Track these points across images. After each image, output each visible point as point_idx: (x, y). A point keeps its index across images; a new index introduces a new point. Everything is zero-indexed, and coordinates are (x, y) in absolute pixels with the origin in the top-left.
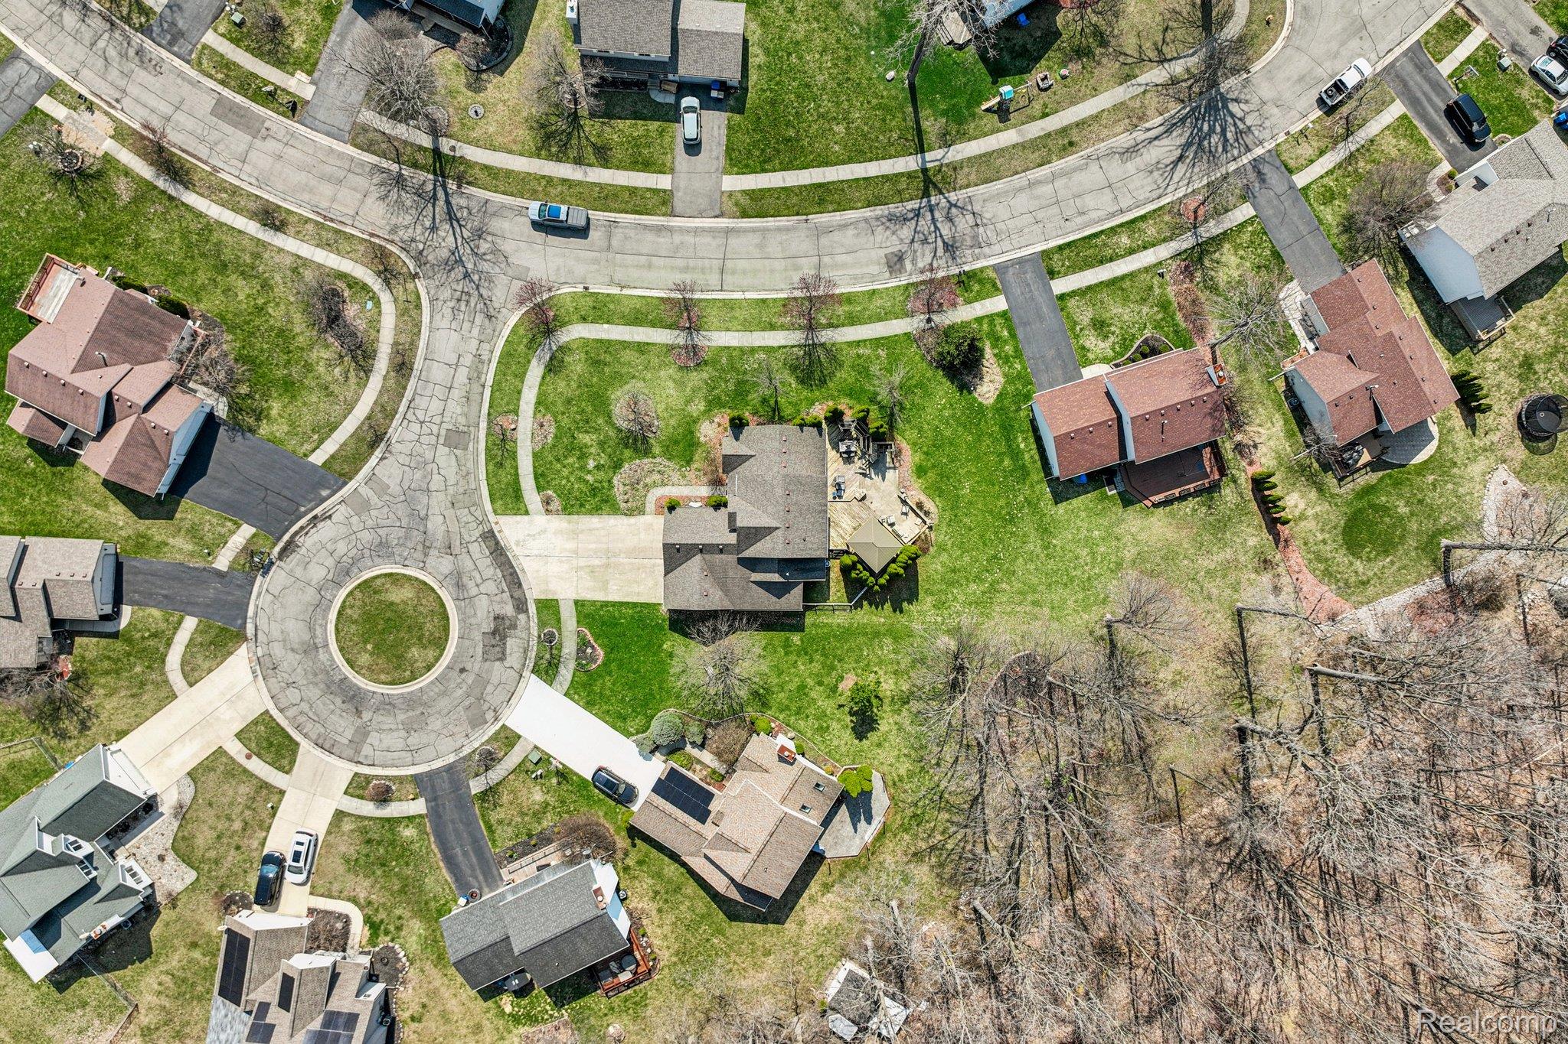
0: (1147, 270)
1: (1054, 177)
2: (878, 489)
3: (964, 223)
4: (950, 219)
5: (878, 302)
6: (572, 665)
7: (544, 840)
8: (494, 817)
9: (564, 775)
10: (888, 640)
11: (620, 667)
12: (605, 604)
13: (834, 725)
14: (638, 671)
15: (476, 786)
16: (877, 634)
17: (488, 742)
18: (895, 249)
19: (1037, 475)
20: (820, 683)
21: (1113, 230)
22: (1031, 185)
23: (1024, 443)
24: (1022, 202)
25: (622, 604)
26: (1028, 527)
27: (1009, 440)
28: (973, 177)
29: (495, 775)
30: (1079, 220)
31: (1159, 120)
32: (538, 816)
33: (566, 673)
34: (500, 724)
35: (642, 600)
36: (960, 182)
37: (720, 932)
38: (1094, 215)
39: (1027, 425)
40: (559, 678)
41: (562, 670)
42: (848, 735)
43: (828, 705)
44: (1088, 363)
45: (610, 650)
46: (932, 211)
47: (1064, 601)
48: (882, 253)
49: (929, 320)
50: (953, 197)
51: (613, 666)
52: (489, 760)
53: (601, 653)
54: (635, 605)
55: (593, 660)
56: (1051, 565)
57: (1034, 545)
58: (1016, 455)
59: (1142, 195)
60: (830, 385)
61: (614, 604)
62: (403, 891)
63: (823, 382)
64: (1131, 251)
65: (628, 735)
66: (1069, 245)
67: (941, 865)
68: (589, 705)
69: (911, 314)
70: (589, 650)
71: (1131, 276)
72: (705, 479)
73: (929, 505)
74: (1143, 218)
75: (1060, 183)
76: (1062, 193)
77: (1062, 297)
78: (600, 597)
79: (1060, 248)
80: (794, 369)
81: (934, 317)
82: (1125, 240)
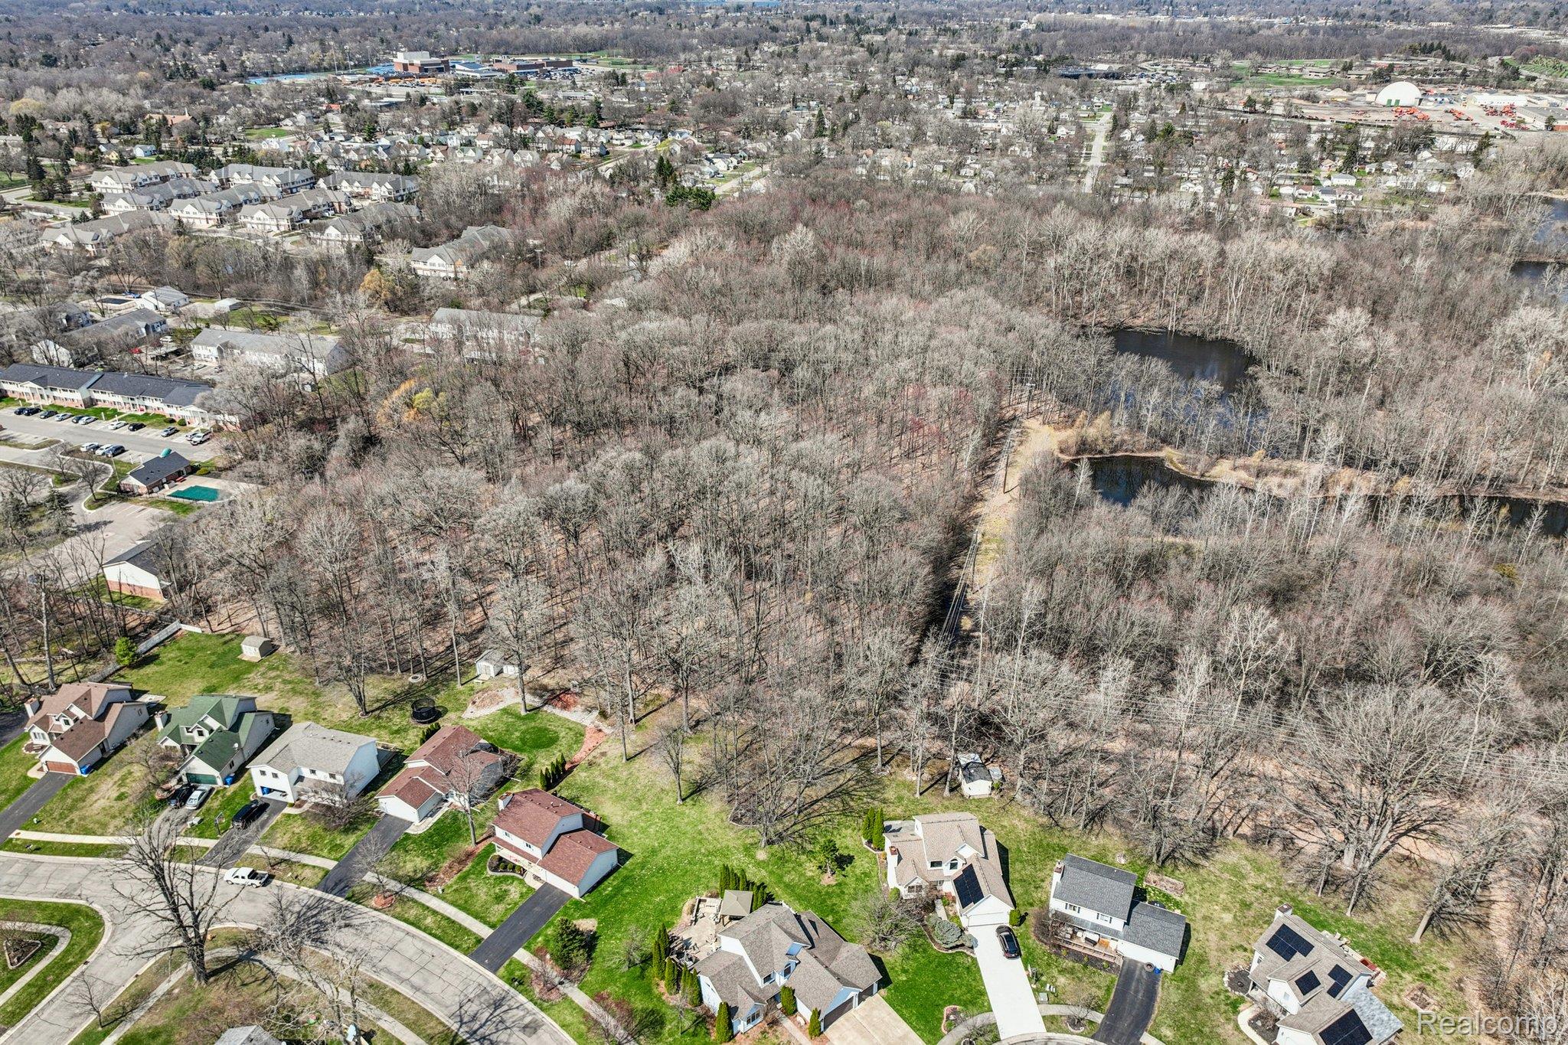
0: (443, 899)
1: (403, 981)
2: (700, 937)
3: (471, 1008)
4: (474, 1018)
5: (569, 1019)
6: (970, 1021)
7: (1078, 957)
8: (1100, 993)
9: (1036, 978)
10: (786, 879)
11: (943, 993)
12: (914, 1028)
13: (858, 872)
14: (935, 982)
15: (1098, 1017)
16: (787, 886)
17: (1067, 1032)
18: (521, 1034)
19: (622, 871)
20: (843, 892)
21: (425, 930)
22: (417, 989)
23: (608, 889)
24: (435, 986)
25: (905, 1019)
26: (659, 860)
27: (611, 897)
28: (432, 1024)
29: (1081, 1012)
30: (429, 950)
31: (322, 952)
32: (1072, 971)
33: (980, 1020)
34: (1050, 1034)
35: (891, 1009)
36: (441, 1028)
37: (1019, 850)
38: (420, 945)
39: (595, 893)
40: (986, 1022)
41: (979, 1024)
42: (857, 862)
43: (851, 881)
44: (530, 889)
45: (939, 1007)
46: (475, 1032)
47: (687, 824)
48: (528, 1040)
49: (561, 983)
50: (455, 1027)
51: (946, 997)
52: (1076, 1022)
53: (947, 1010)
54: (897, 1011)
55: (954, 1012)
56: (671, 839)
57: (667, 851)
58: (618, 890)
59: (387, 930)
60: (651, 1007)
61: (910, 1024)
62: (1198, 1008)
63: (653, 1012)
64: (435, 913)
65: (974, 960)
66: (451, 945)
67: (878, 791)
68: (983, 993)
69: (565, 997)
70: (952, 1017)
71: (453, 904)
72: (779, 1029)
73: (686, 908)
74: (406, 921)
75: (406, 975)
76: (413, 968)
77: (492, 926)
78: (914, 1036)
79: (457, 948)
80: (657, 1034)
81: (557, 981)
82: (429, 921)
